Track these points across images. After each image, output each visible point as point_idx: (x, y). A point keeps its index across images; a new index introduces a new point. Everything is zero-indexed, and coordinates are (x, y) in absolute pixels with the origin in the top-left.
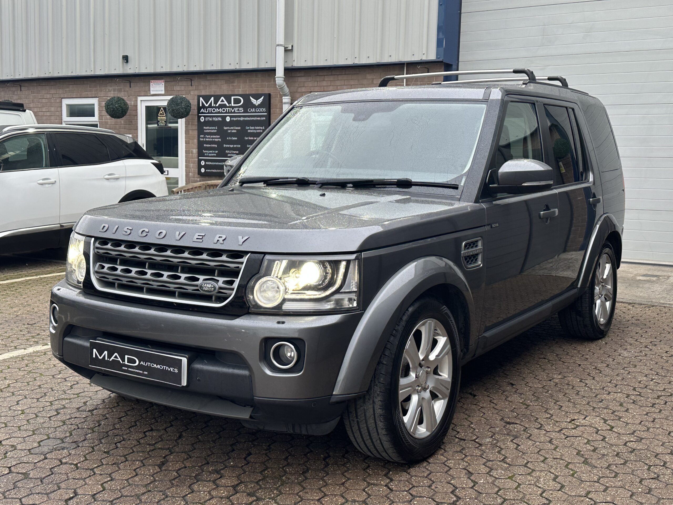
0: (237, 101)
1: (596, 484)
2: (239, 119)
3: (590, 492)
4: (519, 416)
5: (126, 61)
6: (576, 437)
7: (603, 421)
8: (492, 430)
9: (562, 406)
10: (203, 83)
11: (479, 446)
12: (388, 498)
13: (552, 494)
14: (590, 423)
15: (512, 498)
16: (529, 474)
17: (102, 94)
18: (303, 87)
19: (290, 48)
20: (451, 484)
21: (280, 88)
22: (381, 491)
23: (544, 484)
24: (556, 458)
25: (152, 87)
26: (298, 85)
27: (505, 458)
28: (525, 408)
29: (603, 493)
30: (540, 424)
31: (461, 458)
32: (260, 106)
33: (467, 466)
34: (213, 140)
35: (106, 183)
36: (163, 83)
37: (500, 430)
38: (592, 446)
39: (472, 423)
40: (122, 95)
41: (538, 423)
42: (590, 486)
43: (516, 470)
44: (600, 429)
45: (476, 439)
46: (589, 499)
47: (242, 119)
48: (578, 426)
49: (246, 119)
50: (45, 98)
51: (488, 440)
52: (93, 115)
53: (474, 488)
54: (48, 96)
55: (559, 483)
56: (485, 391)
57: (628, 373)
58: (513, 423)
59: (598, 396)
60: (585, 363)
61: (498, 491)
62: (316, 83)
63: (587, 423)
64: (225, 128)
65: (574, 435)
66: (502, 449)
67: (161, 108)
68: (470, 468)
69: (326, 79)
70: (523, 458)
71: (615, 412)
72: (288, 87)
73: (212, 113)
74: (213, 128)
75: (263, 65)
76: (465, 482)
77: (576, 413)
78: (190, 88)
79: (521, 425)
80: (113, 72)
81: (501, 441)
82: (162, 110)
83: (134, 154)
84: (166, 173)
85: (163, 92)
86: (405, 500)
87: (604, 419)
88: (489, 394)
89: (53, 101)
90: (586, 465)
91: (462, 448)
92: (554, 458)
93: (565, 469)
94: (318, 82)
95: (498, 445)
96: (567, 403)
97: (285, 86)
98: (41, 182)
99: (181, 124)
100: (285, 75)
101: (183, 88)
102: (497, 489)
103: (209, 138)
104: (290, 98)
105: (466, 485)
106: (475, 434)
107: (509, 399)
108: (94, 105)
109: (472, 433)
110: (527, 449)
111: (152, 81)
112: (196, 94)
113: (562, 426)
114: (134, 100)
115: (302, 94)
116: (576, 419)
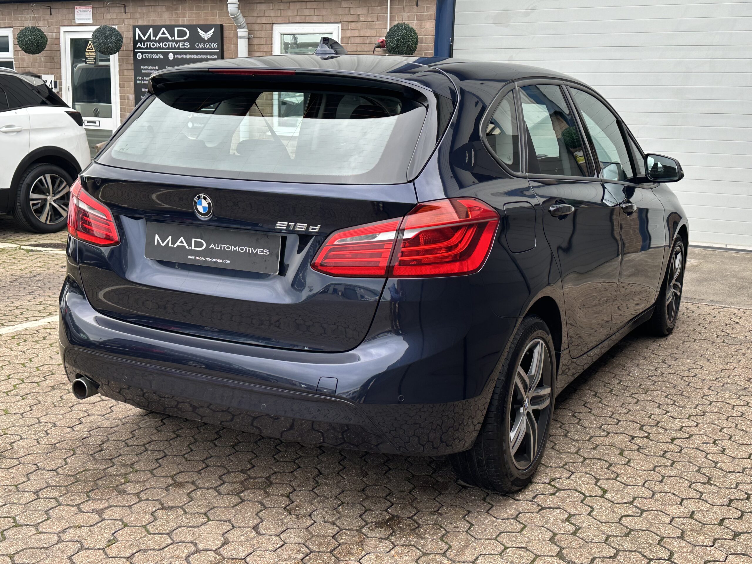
2: (184, 56)
6: (553, 508)
7: (593, 481)
10: (139, 10)
14: (576, 484)
17: (16, 24)
18: (264, 16)
21: (234, 18)
25: (78, 15)
26: (257, 14)
32: (210, 40)
35: (4, 137)
36: (90, 9)
38: (572, 524)
40: (40, 25)
44: (587, 495)
47: (188, 57)
48: (559, 490)
49: (193, 57)
52: (6, 50)
57: (636, 403)
63: (572, 485)
65: (552, 506)
67: (88, 41)
69: (291, 8)
71: (611, 465)
72: (243, 16)
73: (150, 48)
74: (152, 68)
77: (559, 467)
78: (124, 16)
82: (90, 45)
84: (97, 124)
85: (91, 21)
87: (595, 477)
94: (282, 11)
97: (239, 14)
101: (114, 16)
104: (247, 30)
108: (7, 37)
111: (78, 6)
112: (131, 24)
113: (537, 490)
114: (55, 31)
115: (263, 26)
116: (558, 478)
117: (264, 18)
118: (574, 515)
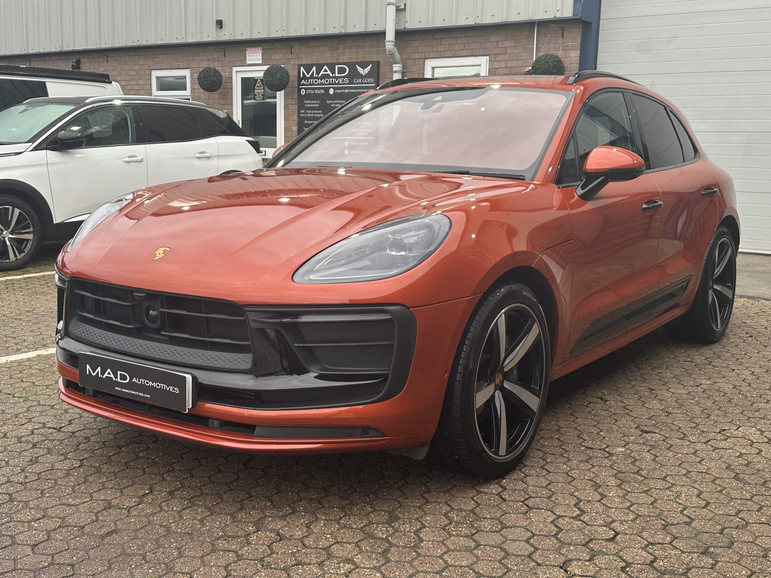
0: (341, 71)
1: (749, 503)
2: (343, 91)
3: (740, 511)
4: (658, 425)
5: (219, 26)
6: (726, 449)
7: (759, 433)
8: (626, 438)
9: (710, 415)
10: (304, 51)
11: (609, 456)
12: (501, 508)
13: (695, 512)
14: (743, 434)
15: (646, 514)
16: (667, 488)
17: (194, 65)
18: (417, 52)
19: (403, 7)
20: (575, 496)
21: (390, 55)
22: (492, 500)
23: (686, 500)
24: (701, 472)
25: (249, 56)
26: (411, 50)
27: (639, 470)
28: (666, 416)
29: (757, 513)
30: (683, 434)
31: (588, 468)
32: (368, 76)
33: (594, 477)
34: (315, 115)
35: (197, 162)
36: (260, 51)
37: (635, 440)
38: (744, 459)
39: (601, 431)
40: (216, 65)
41: (680, 432)
42: (742, 504)
43: (652, 484)
44: (755, 441)
45: (606, 448)
46: (740, 518)
47: (347, 91)
48: (729, 437)
49: (351, 91)
50: (133, 69)
51: (620, 449)
52: (185, 89)
53: (602, 501)
54: (137, 67)
55: (704, 500)
56: (618, 395)
58: (651, 432)
59: (755, 405)
60: (740, 367)
61: (631, 506)
62: (431, 47)
63: (740, 434)
64: (328, 102)
65: (724, 447)
66: (636, 460)
67: (258, 79)
68: (597, 480)
69: (443, 43)
70: (662, 471)
72: (399, 53)
73: (313, 84)
74: (314, 102)
75: (372, 28)
76: (591, 494)
77: (728, 422)
78: (290, 56)
79: (661, 435)
80: (206, 39)
81: (635, 451)
83: (228, 131)
84: (264, 154)
85: (260, 62)
86: (520, 511)
87: (760, 430)
88: (623, 400)
89: (142, 74)
90: (737, 480)
91: (589, 457)
92: (699, 472)
93: (712, 485)
94: (434, 47)
95: (633, 455)
96: (716, 412)
97: (396, 51)
98: (127, 159)
99: (280, 98)
100: (395, 39)
101: (282, 56)
102: (628, 504)
103: (310, 113)
104: (401, 65)
105: (592, 498)
106: (604, 443)
107: (647, 405)
108: (185, 77)
109: (601, 442)
110: (666, 461)
111: (249, 49)
112: (296, 63)
113: (710, 437)
114: (228, 71)
115: (416, 61)
116: (727, 430)
117: (417, 54)
118: (745, 454)
